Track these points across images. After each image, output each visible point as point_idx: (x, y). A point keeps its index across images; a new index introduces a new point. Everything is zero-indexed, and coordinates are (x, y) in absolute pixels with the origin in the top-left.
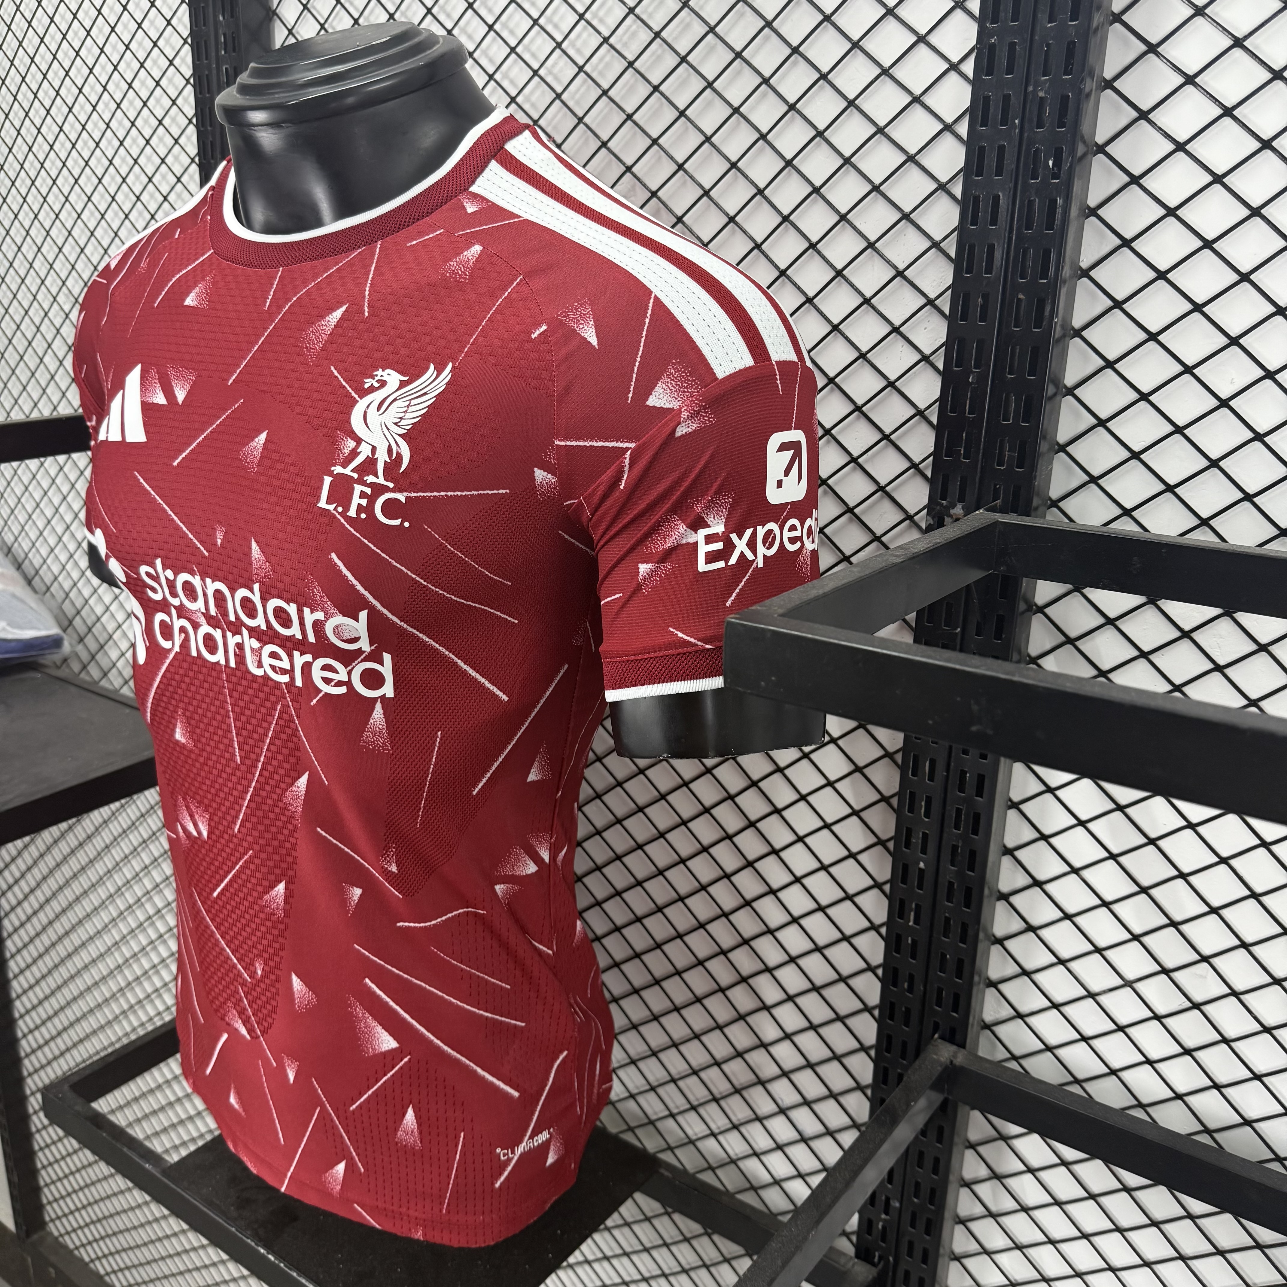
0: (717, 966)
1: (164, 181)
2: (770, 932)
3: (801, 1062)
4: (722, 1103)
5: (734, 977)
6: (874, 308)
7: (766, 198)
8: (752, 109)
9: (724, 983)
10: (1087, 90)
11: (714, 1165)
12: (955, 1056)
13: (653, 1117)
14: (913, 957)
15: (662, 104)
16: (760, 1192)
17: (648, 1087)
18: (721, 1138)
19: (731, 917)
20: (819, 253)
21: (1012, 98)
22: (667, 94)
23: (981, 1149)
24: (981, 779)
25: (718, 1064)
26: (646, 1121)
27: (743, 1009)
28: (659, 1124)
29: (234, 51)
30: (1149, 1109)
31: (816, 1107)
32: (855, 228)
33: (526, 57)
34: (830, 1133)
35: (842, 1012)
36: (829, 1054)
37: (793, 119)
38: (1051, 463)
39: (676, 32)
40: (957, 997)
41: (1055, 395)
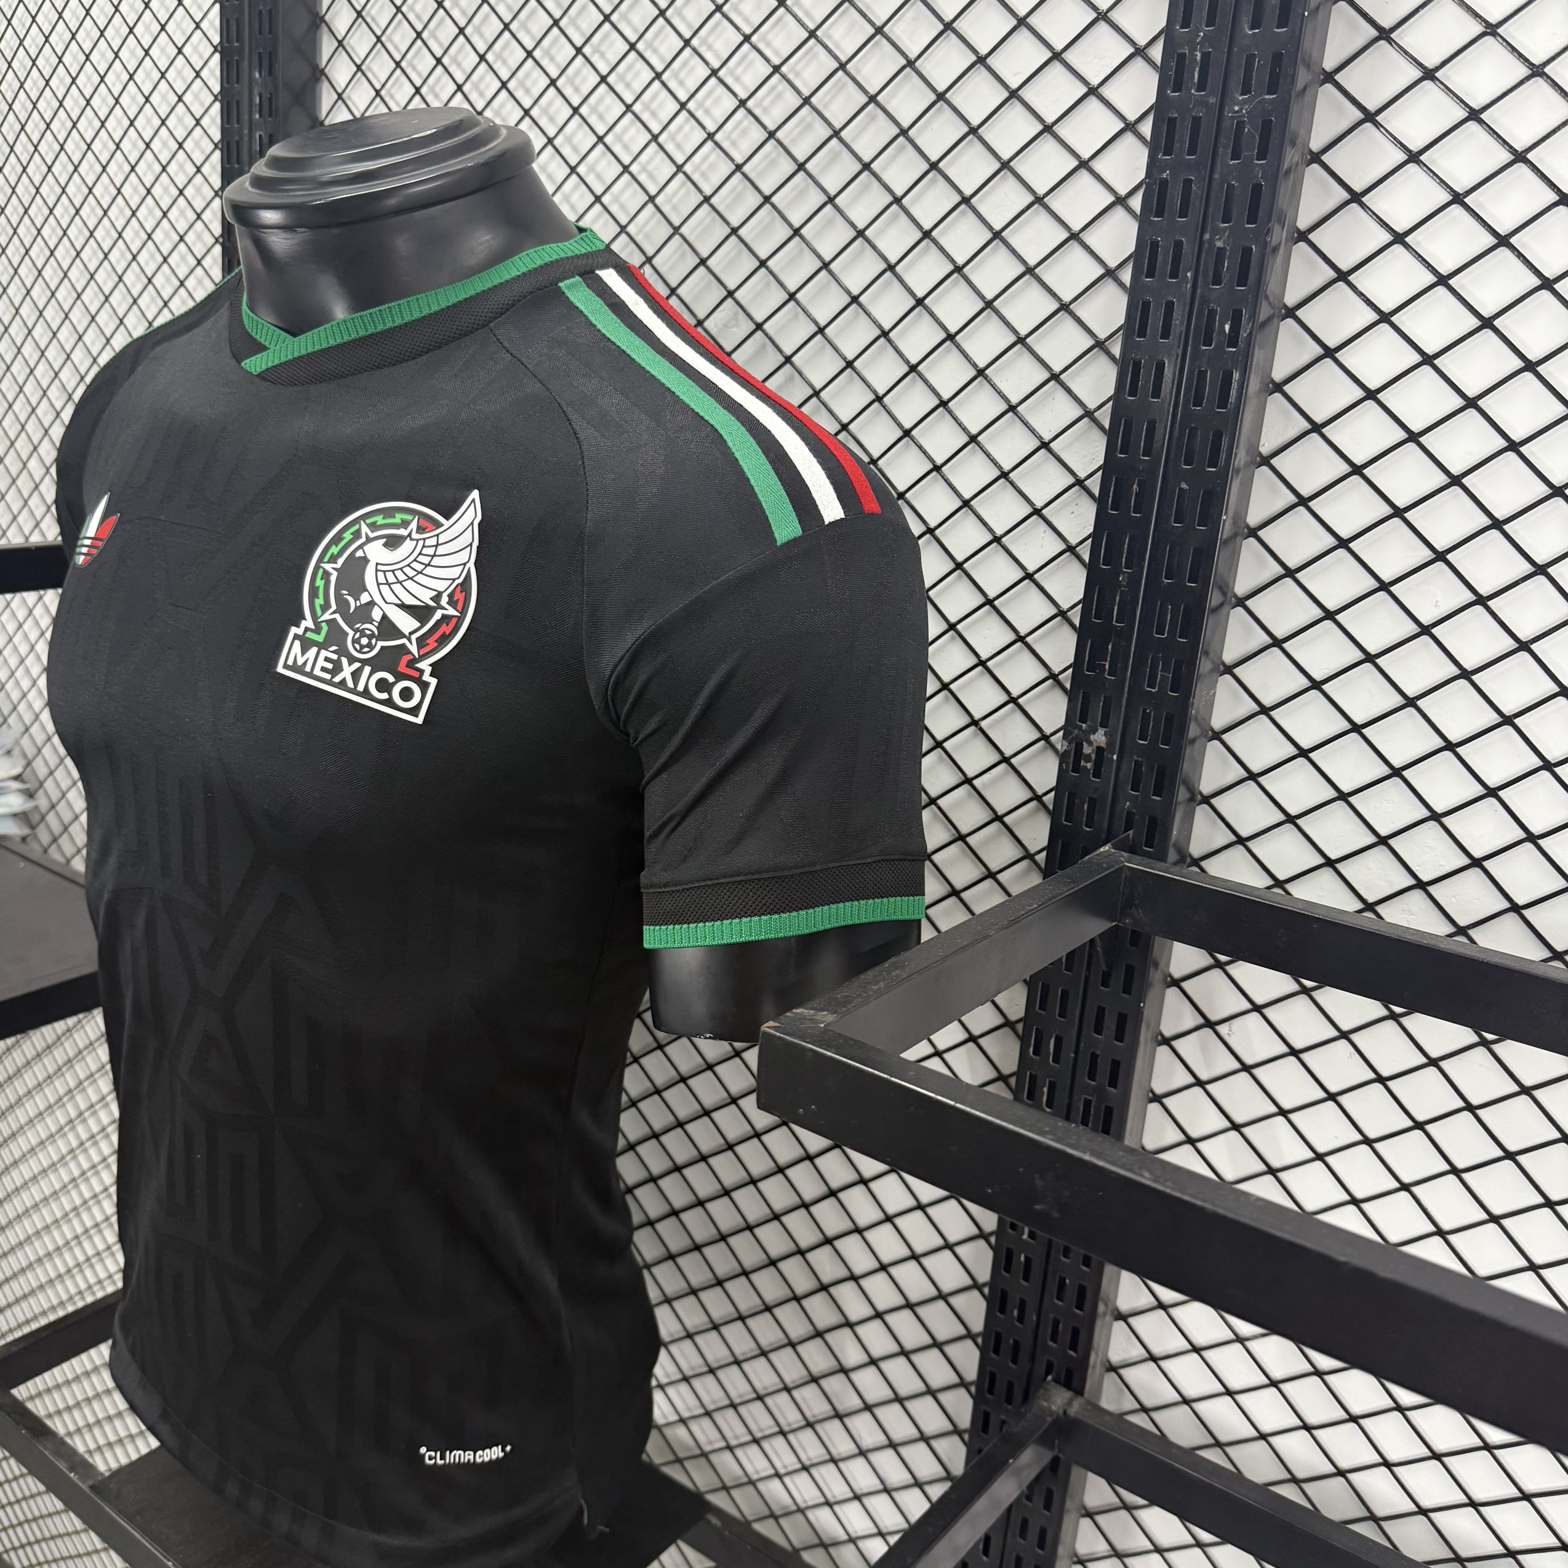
0: (792, 1268)
1: (181, 262)
2: (858, 1231)
3: (888, 1394)
4: (791, 1437)
5: (812, 1284)
6: (1012, 483)
7: (890, 341)
8: (881, 232)
9: (800, 1290)
10: (1274, 242)
11: (778, 1512)
12: (1070, 1403)
13: (707, 1448)
14: (1026, 1278)
15: (773, 219)
16: (832, 1550)
17: (701, 1411)
18: (787, 1480)
19: (813, 1209)
20: (950, 412)
21: (1185, 246)
22: (780, 207)
23: (1099, 1519)
24: (1116, 1065)
25: (787, 1389)
26: (698, 1452)
27: (821, 1325)
28: (714, 1458)
29: (270, 115)
30: (1305, 1486)
31: (903, 1450)
32: (993, 386)
33: (617, 149)
34: (918, 1484)
35: (941, 1337)
36: (921, 1387)
37: (927, 249)
38: (1214, 686)
39: (795, 133)
40: (1076, 1333)
41: (1221, 605)
